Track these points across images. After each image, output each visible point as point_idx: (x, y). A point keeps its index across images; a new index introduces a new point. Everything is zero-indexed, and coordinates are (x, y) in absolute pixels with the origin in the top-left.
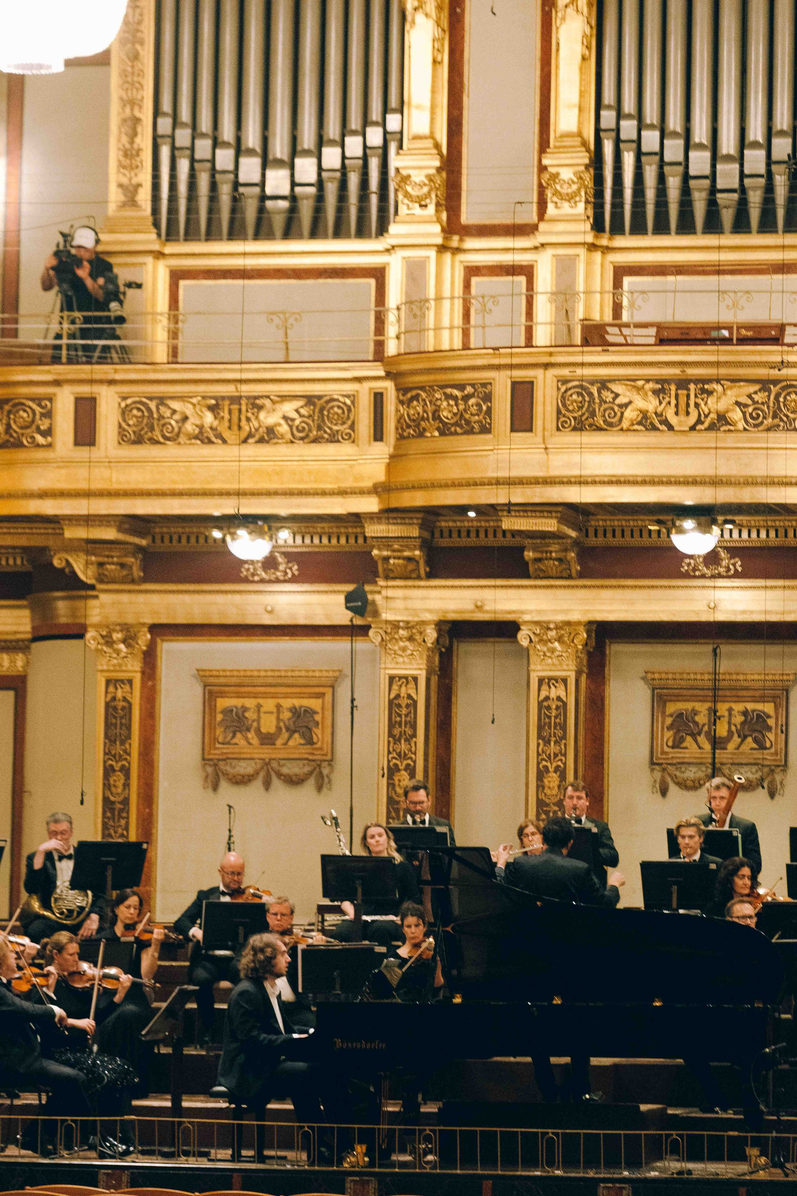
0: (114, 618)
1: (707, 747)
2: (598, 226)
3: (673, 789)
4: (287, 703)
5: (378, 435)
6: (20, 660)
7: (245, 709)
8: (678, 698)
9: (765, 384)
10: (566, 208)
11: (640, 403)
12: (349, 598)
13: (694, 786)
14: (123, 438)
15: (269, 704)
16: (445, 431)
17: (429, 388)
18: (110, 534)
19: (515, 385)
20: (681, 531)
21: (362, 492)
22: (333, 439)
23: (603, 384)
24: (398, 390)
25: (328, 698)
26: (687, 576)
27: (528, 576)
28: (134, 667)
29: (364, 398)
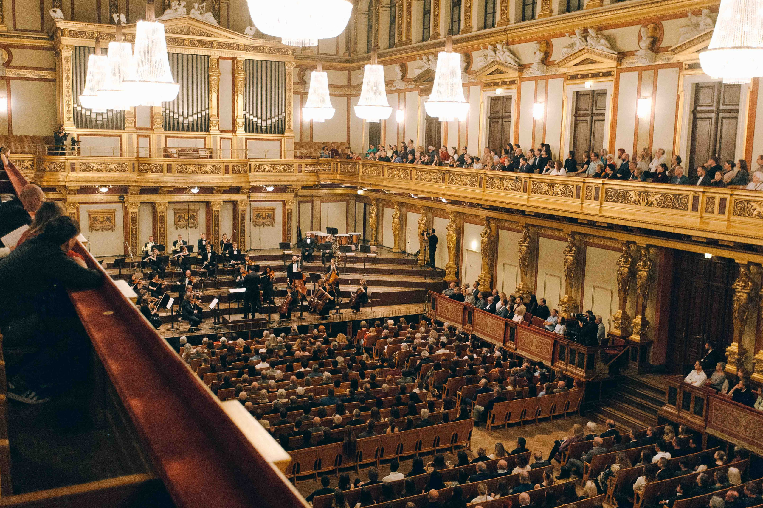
0: (70, 201)
1: (184, 221)
2: (165, 130)
3: (179, 228)
4: (105, 216)
5: (134, 171)
7: (97, 217)
8: (179, 213)
9: (213, 165)
10: (159, 126)
11: (191, 168)
12: (119, 197)
13: (183, 228)
14: (81, 170)
15: (102, 216)
16: (152, 172)
17: (149, 164)
18: (78, 188)
19: (168, 165)
22: (124, 171)
23: (185, 165)
24: (139, 164)
25: (114, 214)
26: (185, 194)
27: (157, 194)
28: (75, 211)
29: (130, 163)
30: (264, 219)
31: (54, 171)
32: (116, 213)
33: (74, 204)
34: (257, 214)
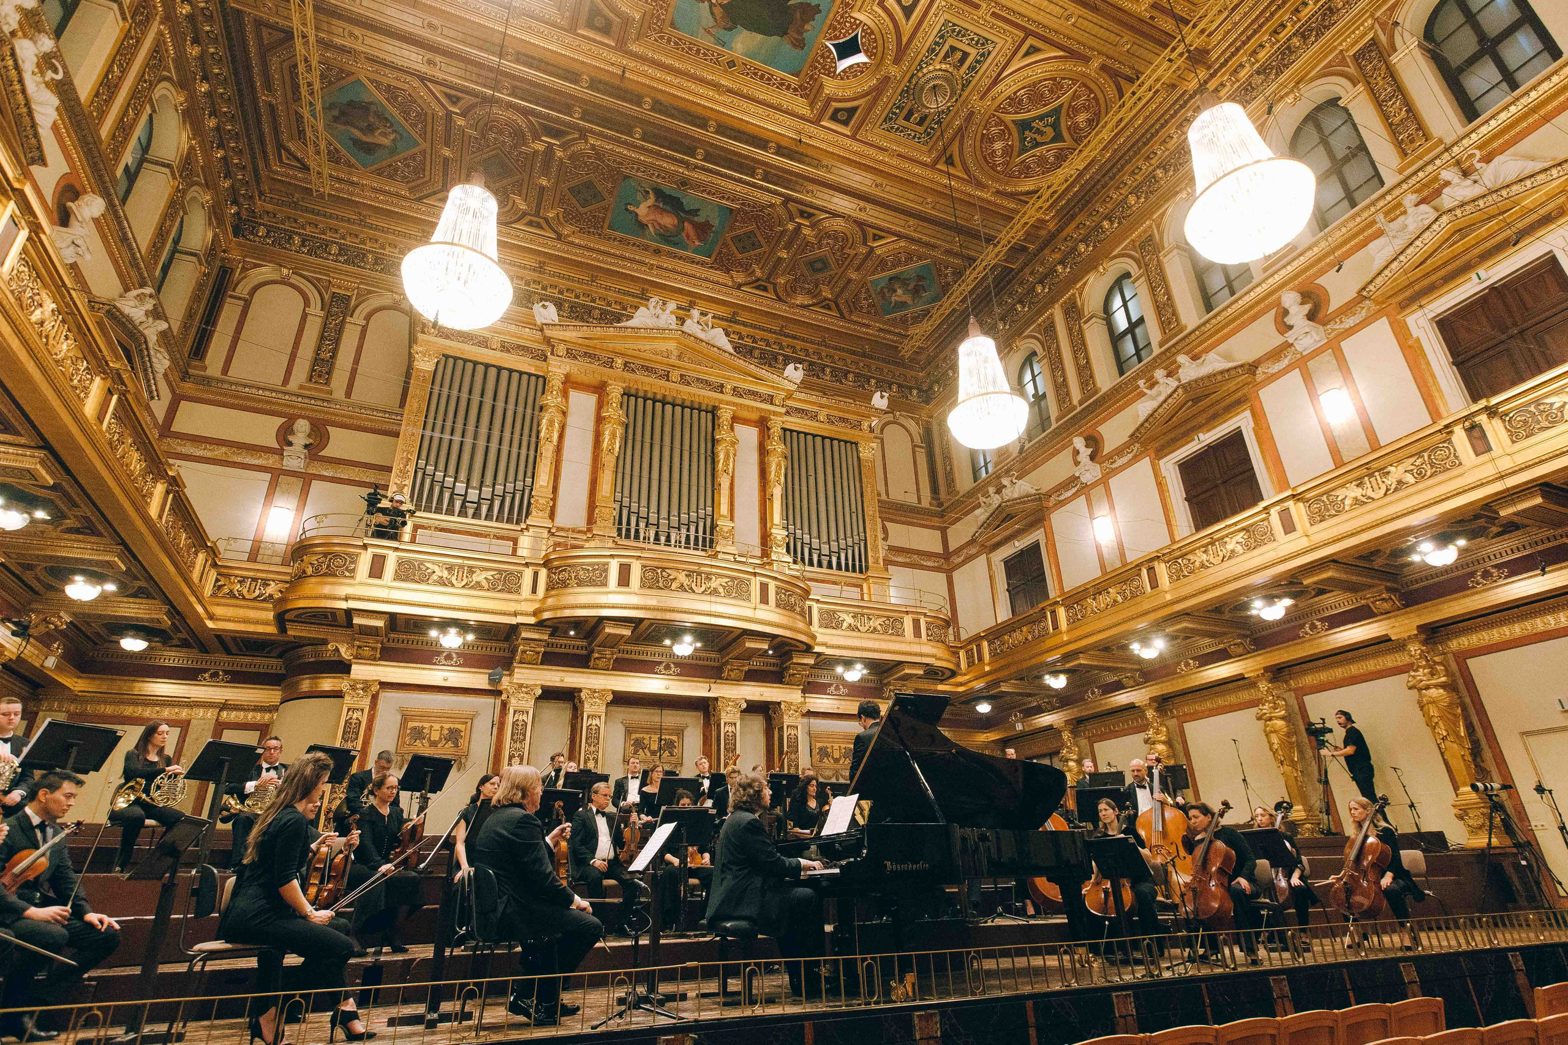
0: (360, 677)
1: (649, 754)
2: (619, 535)
4: (446, 726)
5: (534, 590)
6: (267, 716)
7: (423, 728)
8: (636, 731)
9: (733, 579)
10: (604, 527)
11: (680, 579)
12: (490, 675)
14: (398, 577)
15: (437, 726)
16: (580, 584)
18: (380, 623)
19: (621, 565)
20: (681, 642)
21: (527, 614)
22: (509, 591)
23: (663, 569)
24: (550, 571)
25: (469, 724)
26: (656, 673)
27: (588, 667)
28: (366, 703)
29: (528, 574)
30: (836, 761)
31: (325, 575)
32: (475, 721)
33: (366, 685)
34: (821, 749)
